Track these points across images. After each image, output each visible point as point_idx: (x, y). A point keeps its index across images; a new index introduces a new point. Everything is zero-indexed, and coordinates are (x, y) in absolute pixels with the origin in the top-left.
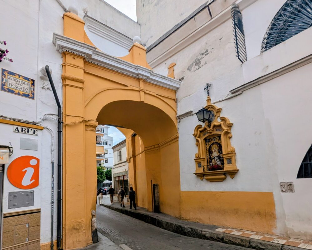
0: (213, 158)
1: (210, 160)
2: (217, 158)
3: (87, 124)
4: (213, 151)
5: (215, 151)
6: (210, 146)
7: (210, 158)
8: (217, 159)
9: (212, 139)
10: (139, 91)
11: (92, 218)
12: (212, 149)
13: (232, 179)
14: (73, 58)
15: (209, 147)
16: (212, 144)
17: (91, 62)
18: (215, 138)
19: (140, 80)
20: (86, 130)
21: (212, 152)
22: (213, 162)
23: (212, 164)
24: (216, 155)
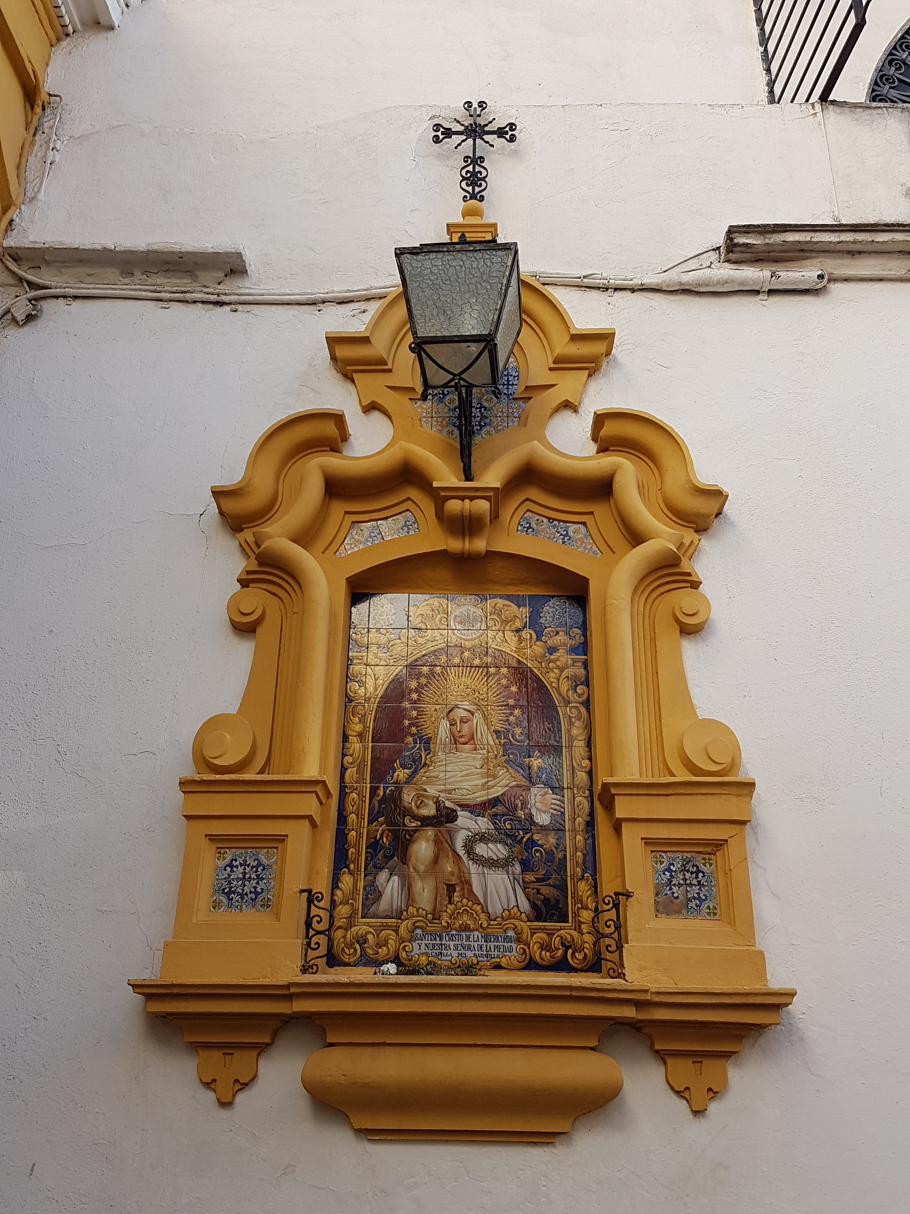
0: (429, 810)
1: (379, 830)
2: (483, 824)
5: (456, 741)
6: (413, 671)
7: (389, 809)
8: (483, 838)
9: (438, 610)
12: (429, 707)
13: (698, 1112)
15: (385, 677)
16: (431, 660)
22: (422, 868)
23: (407, 886)
24: (465, 785)
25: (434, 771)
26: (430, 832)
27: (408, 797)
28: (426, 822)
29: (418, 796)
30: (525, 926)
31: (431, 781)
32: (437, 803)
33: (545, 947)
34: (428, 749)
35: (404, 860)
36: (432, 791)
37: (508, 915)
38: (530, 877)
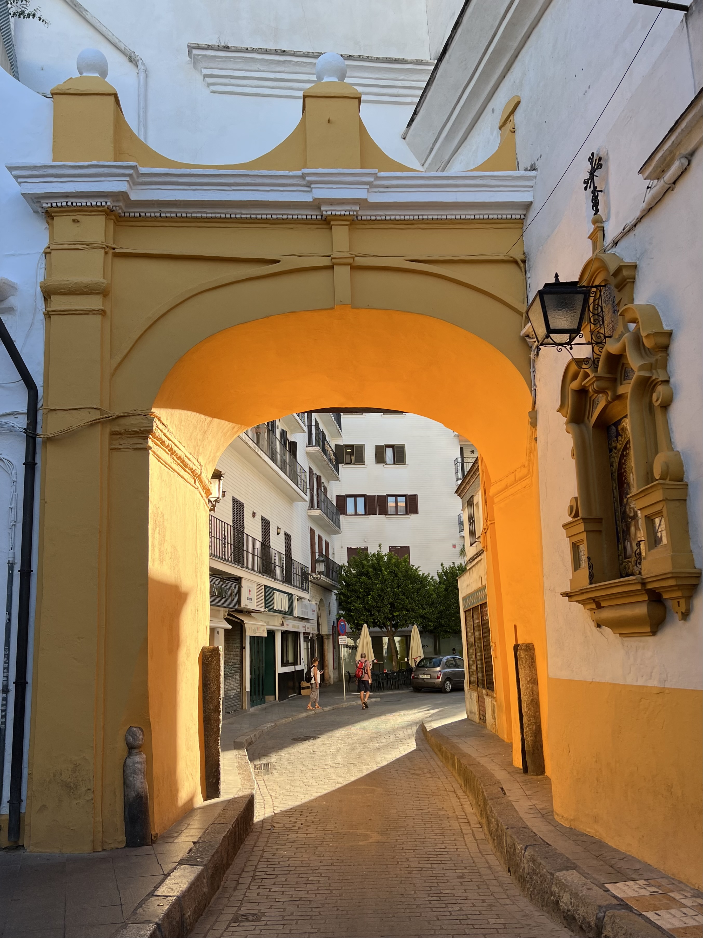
3: (117, 429)
6: (622, 455)
10: (331, 267)
11: (130, 754)
14: (74, 221)
15: (618, 462)
17: (137, 215)
19: (332, 223)
20: (112, 449)
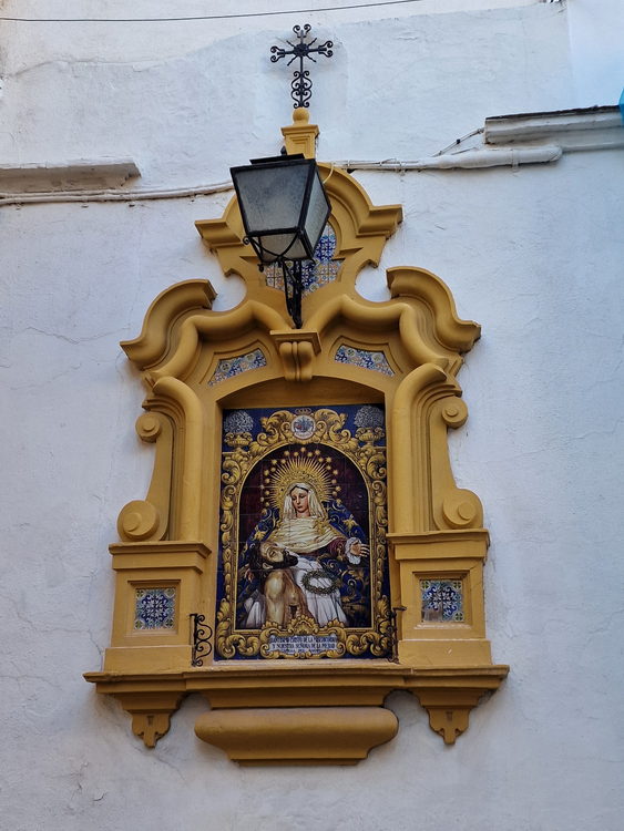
1: (247, 572)
2: (315, 565)
4: (287, 505)
5: (296, 510)
6: (266, 463)
7: (252, 558)
9: (283, 419)
12: (277, 488)
13: (450, 744)
15: (247, 468)
16: (278, 454)
18: (314, 409)
21: (277, 513)
22: (274, 596)
23: (264, 608)
24: (303, 540)
25: (281, 532)
26: (279, 573)
27: (264, 549)
28: (277, 566)
29: (272, 549)
30: (343, 631)
31: (280, 538)
32: (284, 552)
33: (356, 643)
34: (277, 517)
35: (263, 591)
36: (280, 545)
37: (332, 624)
38: (346, 599)
